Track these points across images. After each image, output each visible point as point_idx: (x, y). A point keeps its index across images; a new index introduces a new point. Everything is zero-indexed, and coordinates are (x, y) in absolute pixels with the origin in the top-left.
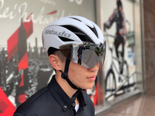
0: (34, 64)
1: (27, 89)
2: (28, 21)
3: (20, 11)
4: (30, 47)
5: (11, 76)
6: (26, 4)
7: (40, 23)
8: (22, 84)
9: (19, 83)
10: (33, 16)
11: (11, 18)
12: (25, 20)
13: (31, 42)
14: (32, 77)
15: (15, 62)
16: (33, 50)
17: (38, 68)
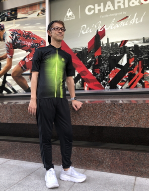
0: (106, 53)
1: (101, 66)
2: (102, 30)
3: (96, 27)
4: (102, 44)
5: (90, 59)
6: (100, 22)
7: (111, 28)
8: (97, 63)
9: (95, 63)
10: (105, 27)
11: (90, 32)
12: (99, 30)
13: (104, 41)
14: (104, 60)
15: (93, 53)
16: (105, 45)
17: (109, 55)
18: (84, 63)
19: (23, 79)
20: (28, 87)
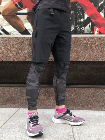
18: (95, 6)
19: (18, 19)
20: (25, 29)
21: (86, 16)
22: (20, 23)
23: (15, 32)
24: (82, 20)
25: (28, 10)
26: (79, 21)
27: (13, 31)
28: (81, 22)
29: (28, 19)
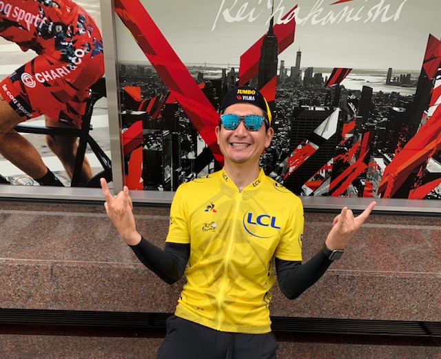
14: (280, 116)
16: (289, 74)
17: (295, 103)
20: (46, 171)
21: (201, 145)
22: (31, 155)
23: (21, 177)
24: (191, 156)
25: (46, 120)
26: (184, 157)
27: (17, 176)
28: (187, 159)
29: (51, 144)
